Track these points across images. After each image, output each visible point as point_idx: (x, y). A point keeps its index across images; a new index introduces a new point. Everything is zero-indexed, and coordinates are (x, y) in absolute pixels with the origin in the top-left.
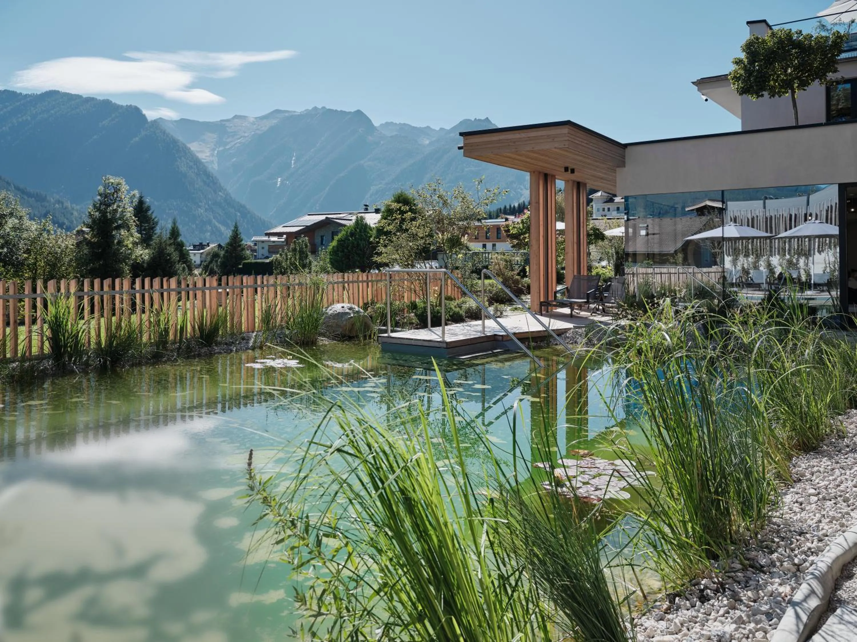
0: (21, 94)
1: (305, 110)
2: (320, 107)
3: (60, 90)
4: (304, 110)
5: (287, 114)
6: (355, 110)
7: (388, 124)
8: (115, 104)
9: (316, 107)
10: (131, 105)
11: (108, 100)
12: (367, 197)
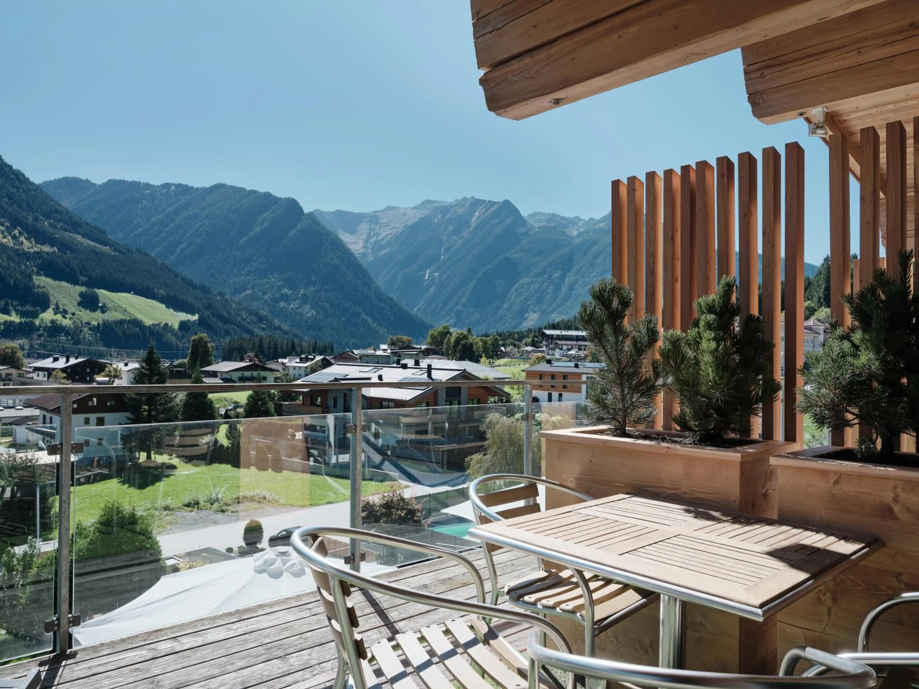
0: (192, 187)
1: (456, 200)
2: (469, 197)
3: (227, 183)
4: (453, 200)
5: (436, 205)
6: (504, 199)
7: (536, 214)
8: (275, 196)
9: (465, 197)
10: (289, 198)
11: (269, 193)
12: (512, 290)
